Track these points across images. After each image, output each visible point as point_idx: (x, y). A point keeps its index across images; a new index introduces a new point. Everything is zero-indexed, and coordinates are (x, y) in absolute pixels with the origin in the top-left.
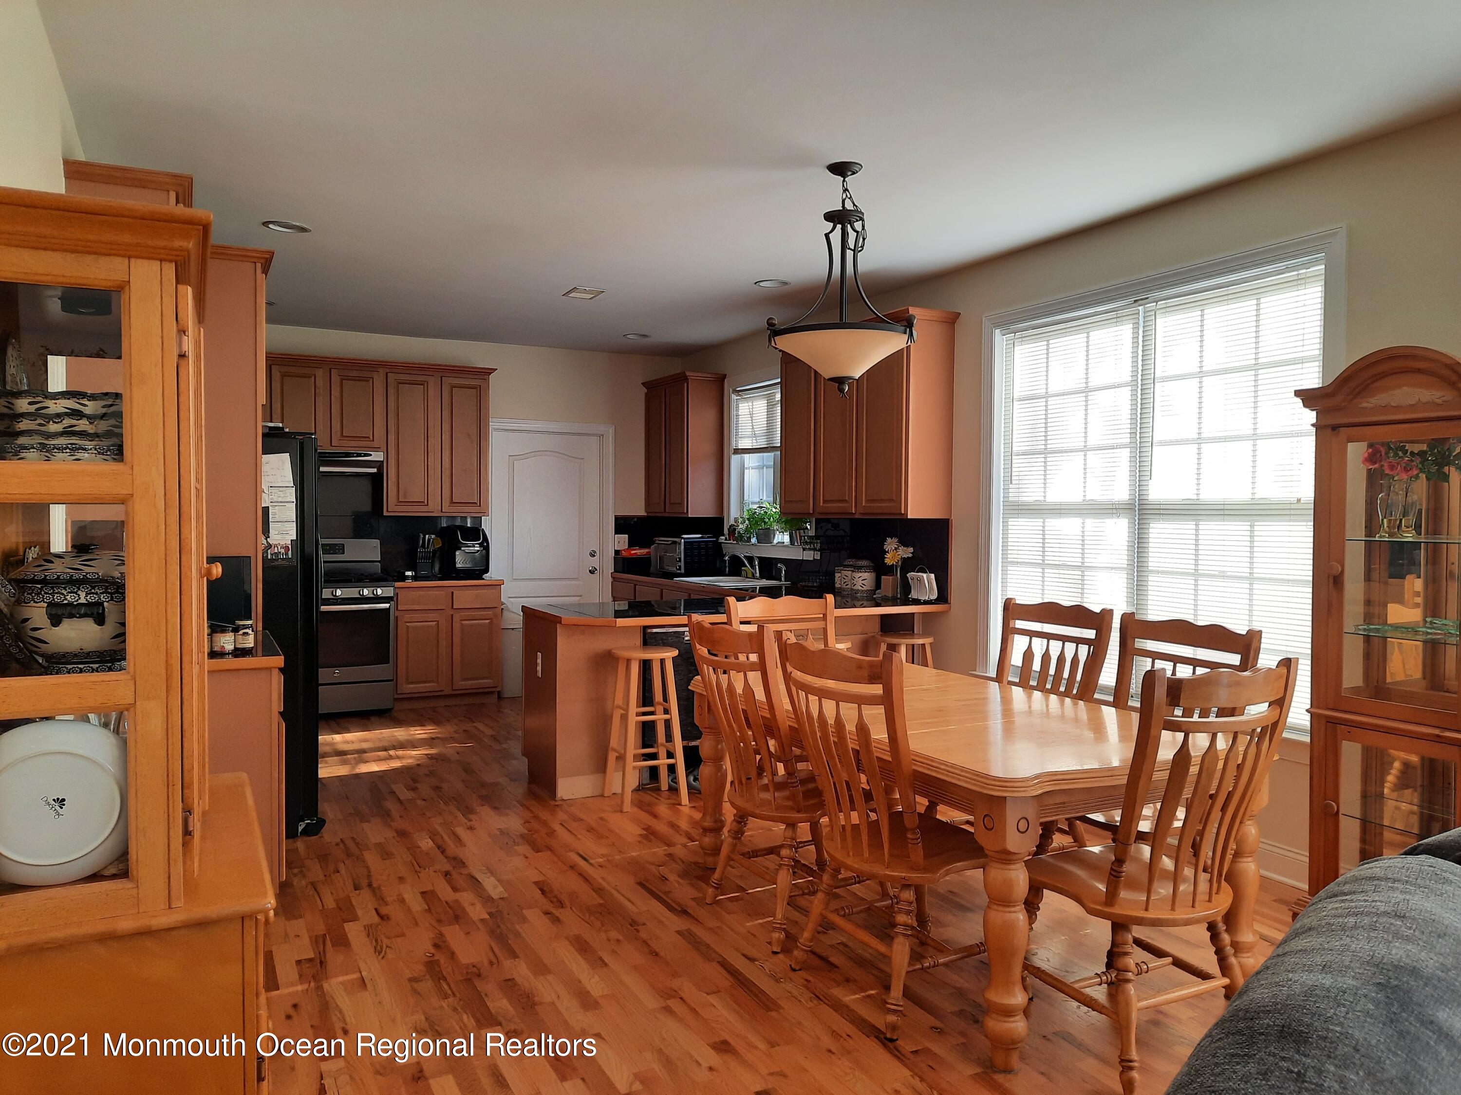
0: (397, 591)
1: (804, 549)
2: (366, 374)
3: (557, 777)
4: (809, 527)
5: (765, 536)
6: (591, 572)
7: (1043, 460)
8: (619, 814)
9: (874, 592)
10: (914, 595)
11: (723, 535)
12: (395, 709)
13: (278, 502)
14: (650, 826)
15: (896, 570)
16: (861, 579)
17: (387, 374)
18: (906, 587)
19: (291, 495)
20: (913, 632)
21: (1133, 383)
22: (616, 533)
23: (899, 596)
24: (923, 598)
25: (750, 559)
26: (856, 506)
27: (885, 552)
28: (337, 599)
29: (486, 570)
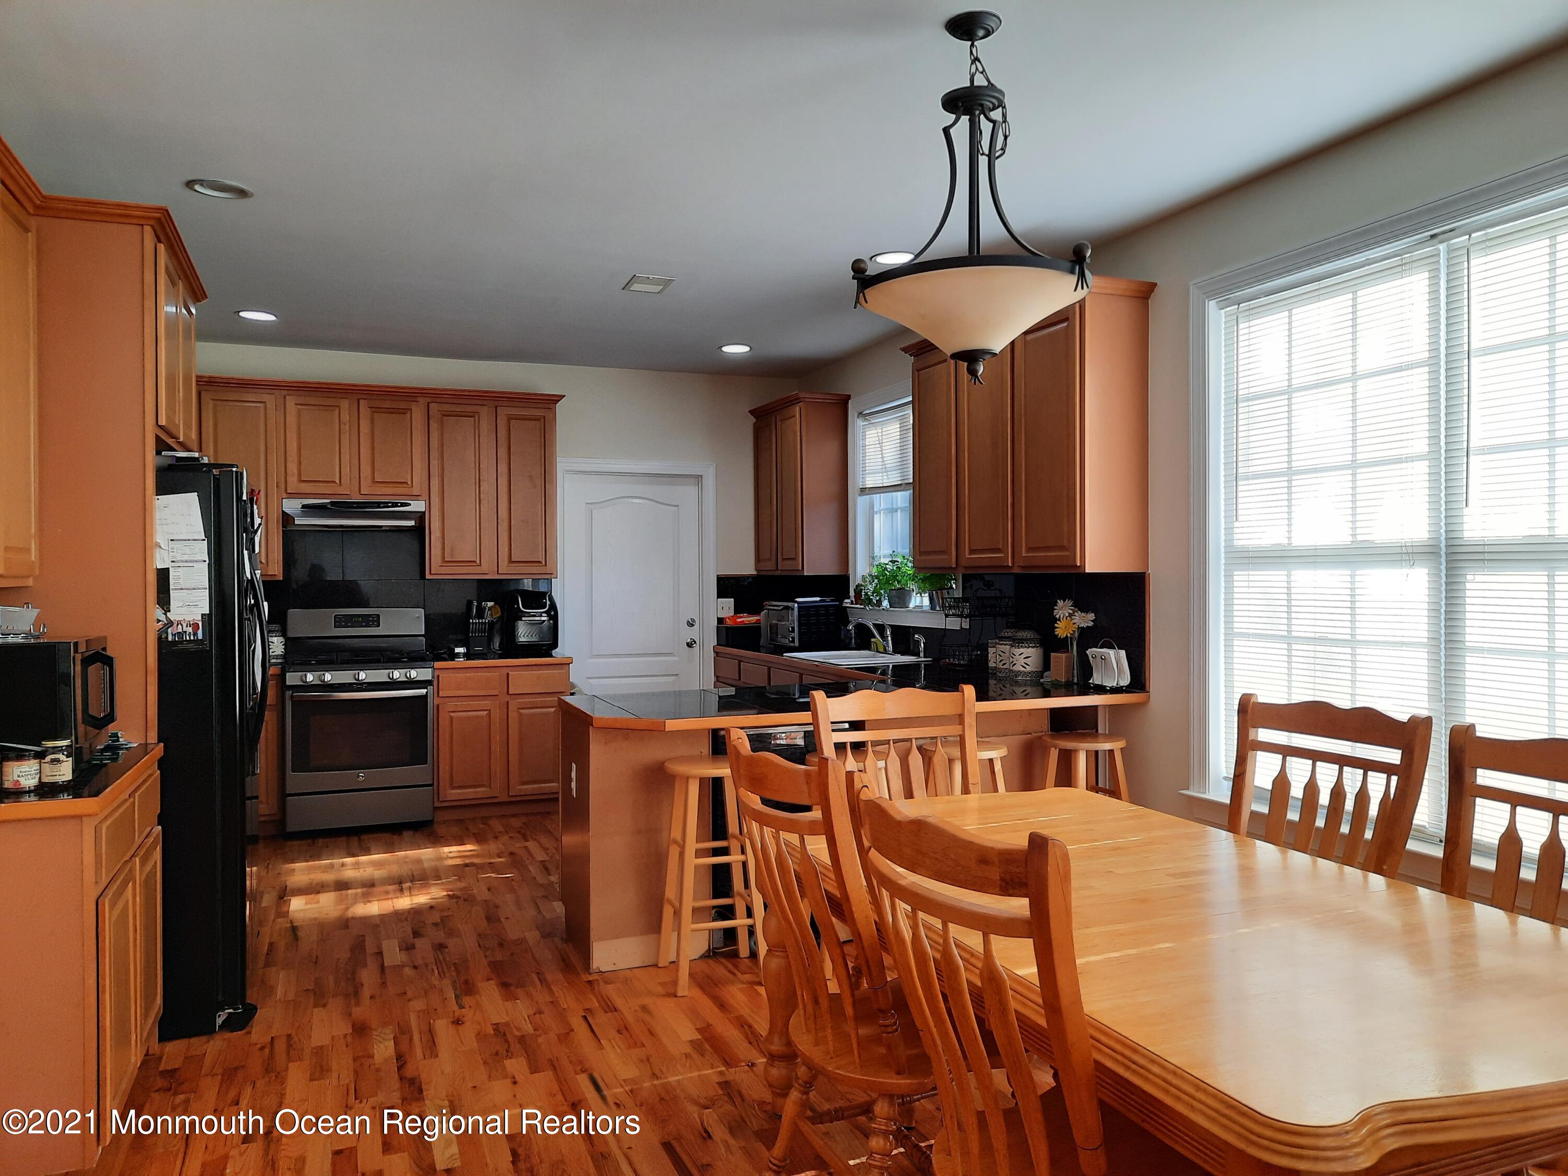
0: (437, 673)
1: (947, 616)
2: (403, 405)
3: (592, 939)
4: (954, 586)
5: (900, 598)
6: (689, 645)
7: (1286, 484)
8: (672, 1000)
9: (1040, 674)
10: (1096, 679)
11: (849, 598)
12: (435, 820)
13: (182, 561)
14: (709, 1025)
15: (1072, 644)
16: (1023, 656)
17: (428, 403)
18: (1086, 669)
19: (201, 551)
20: (1097, 731)
21: (1432, 362)
22: (719, 596)
23: (1076, 681)
24: (1110, 683)
25: (881, 628)
26: (1013, 557)
27: (1056, 620)
28: (361, 684)
29: (555, 645)
